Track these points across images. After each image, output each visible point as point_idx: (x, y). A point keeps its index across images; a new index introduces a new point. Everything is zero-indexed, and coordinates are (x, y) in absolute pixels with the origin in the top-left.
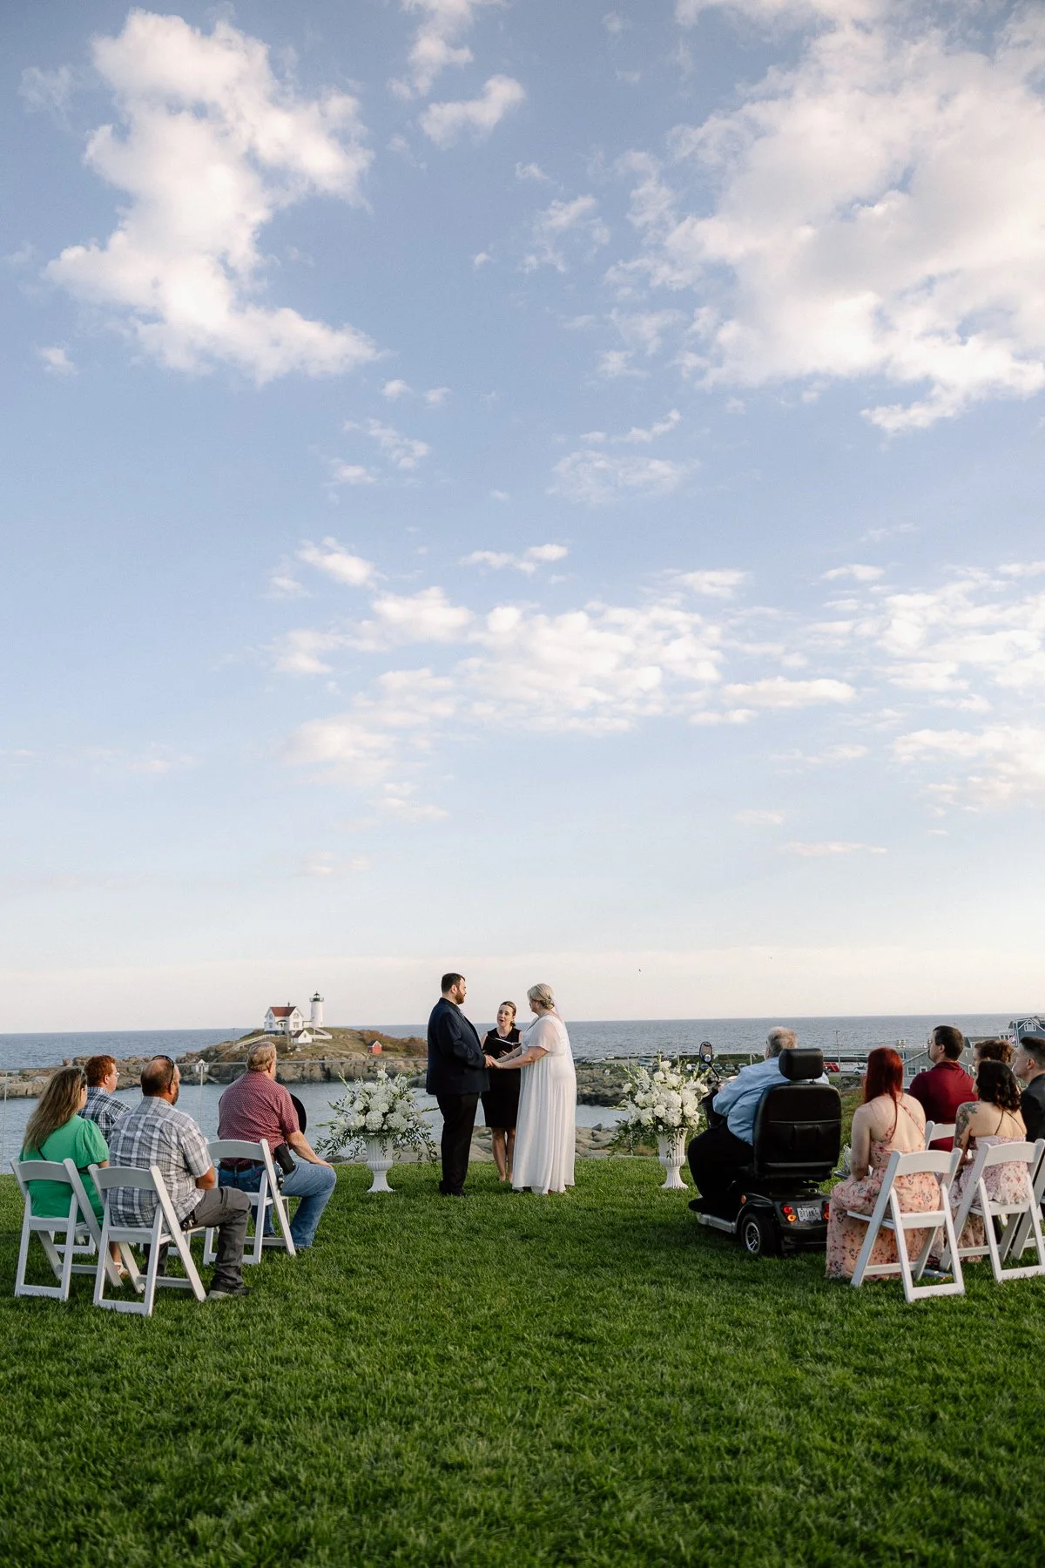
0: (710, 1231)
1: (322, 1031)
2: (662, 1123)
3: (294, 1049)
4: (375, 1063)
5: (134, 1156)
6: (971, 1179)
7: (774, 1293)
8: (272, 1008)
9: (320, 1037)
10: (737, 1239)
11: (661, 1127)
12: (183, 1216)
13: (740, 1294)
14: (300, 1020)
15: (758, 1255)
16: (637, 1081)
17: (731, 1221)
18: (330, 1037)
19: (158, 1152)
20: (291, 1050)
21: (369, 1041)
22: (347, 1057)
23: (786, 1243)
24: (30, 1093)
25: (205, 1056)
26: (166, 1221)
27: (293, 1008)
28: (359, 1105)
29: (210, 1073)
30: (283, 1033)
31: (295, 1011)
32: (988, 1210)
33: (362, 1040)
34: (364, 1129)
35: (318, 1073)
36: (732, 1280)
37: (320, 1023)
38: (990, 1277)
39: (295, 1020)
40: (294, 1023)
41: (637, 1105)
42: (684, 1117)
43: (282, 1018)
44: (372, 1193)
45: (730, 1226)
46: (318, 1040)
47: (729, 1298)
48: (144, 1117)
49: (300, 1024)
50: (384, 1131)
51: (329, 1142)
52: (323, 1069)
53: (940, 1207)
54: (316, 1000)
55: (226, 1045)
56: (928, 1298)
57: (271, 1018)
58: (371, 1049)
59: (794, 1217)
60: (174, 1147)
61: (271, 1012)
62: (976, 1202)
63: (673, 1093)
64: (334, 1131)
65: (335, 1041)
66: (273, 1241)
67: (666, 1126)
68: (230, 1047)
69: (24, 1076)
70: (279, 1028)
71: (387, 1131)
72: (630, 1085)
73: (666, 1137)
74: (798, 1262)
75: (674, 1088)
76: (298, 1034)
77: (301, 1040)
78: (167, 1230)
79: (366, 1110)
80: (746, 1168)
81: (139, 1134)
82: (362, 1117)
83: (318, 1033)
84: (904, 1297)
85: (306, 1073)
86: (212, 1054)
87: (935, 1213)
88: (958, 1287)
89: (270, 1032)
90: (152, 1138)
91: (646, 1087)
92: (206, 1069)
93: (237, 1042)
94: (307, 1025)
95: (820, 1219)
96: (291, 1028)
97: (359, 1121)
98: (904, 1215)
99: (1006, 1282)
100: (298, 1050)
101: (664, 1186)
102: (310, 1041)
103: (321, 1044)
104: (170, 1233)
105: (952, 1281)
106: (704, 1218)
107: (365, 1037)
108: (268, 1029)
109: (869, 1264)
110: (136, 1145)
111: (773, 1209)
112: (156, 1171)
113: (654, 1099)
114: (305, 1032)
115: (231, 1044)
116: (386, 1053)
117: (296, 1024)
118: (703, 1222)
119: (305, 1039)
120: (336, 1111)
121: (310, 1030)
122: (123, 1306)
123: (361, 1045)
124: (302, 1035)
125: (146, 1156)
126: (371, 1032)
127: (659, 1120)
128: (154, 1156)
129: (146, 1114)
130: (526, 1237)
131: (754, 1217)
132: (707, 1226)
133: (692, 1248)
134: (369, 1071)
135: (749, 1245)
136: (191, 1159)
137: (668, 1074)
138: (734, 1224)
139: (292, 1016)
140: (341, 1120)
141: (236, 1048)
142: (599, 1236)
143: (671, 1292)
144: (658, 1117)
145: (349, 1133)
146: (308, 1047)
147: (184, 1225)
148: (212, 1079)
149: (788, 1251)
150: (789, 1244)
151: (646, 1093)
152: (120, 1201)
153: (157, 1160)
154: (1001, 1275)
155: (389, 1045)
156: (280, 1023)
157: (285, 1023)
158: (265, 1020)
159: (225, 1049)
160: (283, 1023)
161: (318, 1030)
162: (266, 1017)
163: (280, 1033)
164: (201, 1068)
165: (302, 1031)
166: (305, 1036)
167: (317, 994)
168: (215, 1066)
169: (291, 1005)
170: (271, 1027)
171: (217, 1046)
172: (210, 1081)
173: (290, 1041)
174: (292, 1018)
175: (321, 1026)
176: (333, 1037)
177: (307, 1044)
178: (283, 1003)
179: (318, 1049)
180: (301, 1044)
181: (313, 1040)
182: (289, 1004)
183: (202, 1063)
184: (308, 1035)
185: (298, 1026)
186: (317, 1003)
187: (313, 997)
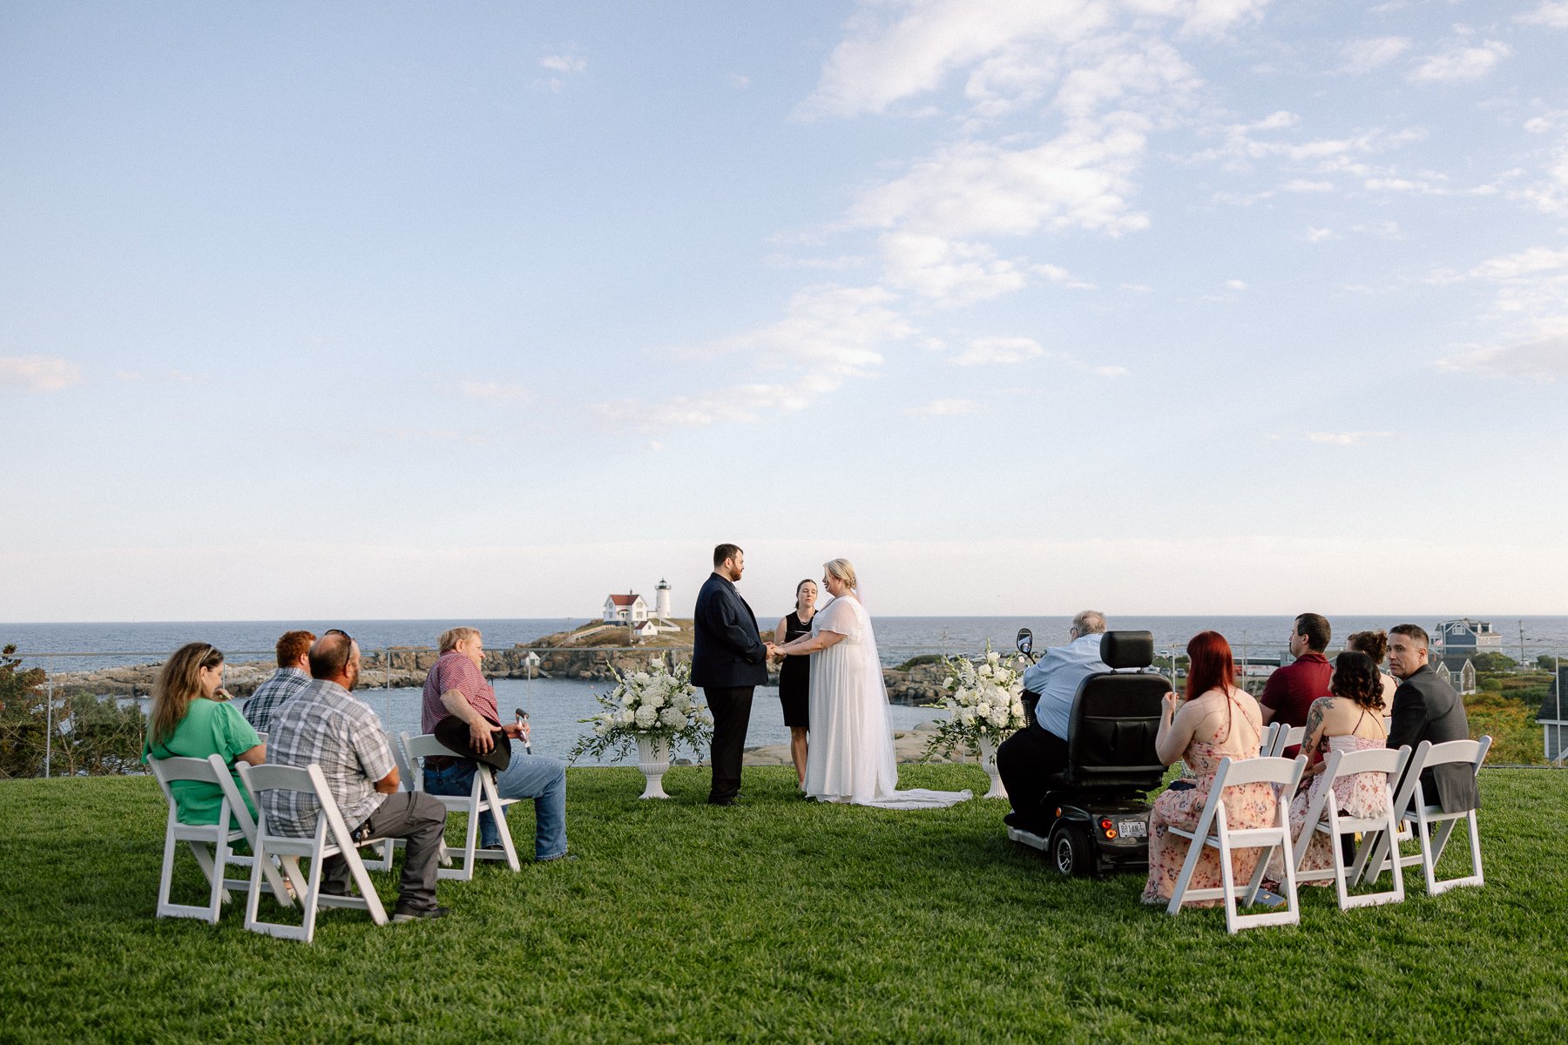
0: (1022, 848)
1: (669, 623)
2: (985, 724)
3: (637, 642)
5: (293, 751)
6: (1320, 789)
7: (1073, 921)
8: (613, 597)
9: (666, 629)
10: (1047, 858)
11: (983, 728)
12: (355, 824)
13: (1031, 922)
14: (644, 610)
15: (1069, 877)
16: (960, 676)
17: (1043, 836)
18: (678, 629)
19: (323, 750)
20: (633, 643)
23: (1104, 863)
25: (536, 646)
26: (331, 831)
27: (636, 596)
28: (628, 699)
29: (541, 667)
30: (625, 624)
31: (638, 600)
32: (1338, 827)
34: (634, 726)
36: (1027, 905)
37: (667, 612)
38: (1333, 905)
39: (640, 610)
40: (637, 612)
41: (958, 703)
42: (1011, 717)
43: (624, 607)
44: (642, 800)
45: (1042, 842)
46: (664, 633)
47: (1017, 927)
48: (309, 704)
49: (645, 614)
50: (657, 729)
51: (593, 741)
53: (1277, 822)
54: (662, 587)
55: (561, 636)
56: (1254, 929)
57: (611, 607)
59: (1114, 832)
60: (343, 745)
61: (611, 601)
62: (1324, 818)
63: (1001, 689)
64: (599, 728)
66: (492, 854)
67: (989, 727)
68: (564, 638)
70: (620, 618)
71: (661, 728)
72: (951, 679)
73: (989, 739)
74: (1113, 884)
75: (1002, 684)
76: (642, 624)
77: (645, 631)
78: (332, 840)
79: (637, 704)
80: (1061, 774)
81: (301, 724)
82: (631, 712)
83: (664, 624)
84: (1225, 928)
86: (545, 646)
87: (1267, 829)
88: (1292, 916)
89: (610, 623)
90: (316, 732)
91: (970, 682)
92: (537, 663)
93: (572, 633)
94: (652, 615)
95: (1145, 835)
96: (635, 618)
97: (627, 717)
98: (1233, 832)
99: (1351, 911)
100: (642, 643)
101: (986, 796)
102: (656, 633)
103: (668, 637)
104: (337, 844)
105: (1285, 908)
106: (1015, 834)
108: (607, 619)
109: (1189, 889)
110: (296, 739)
111: (1090, 824)
112: (315, 771)
113: (978, 695)
114: (650, 623)
115: (566, 635)
117: (640, 614)
118: (1014, 838)
119: (650, 631)
120: (603, 705)
121: (656, 622)
122: (280, 930)
124: (646, 627)
125: (308, 753)
127: (982, 721)
128: (317, 754)
129: (312, 701)
130: (803, 852)
131: (1067, 833)
132: (1018, 843)
133: (994, 867)
135: (1061, 865)
136: (366, 760)
137: (996, 667)
138: (1046, 840)
139: (634, 605)
140: (608, 717)
141: (572, 640)
142: (890, 852)
143: (950, 920)
144: (981, 717)
145: (618, 731)
146: (653, 640)
147: (355, 835)
148: (544, 673)
149: (1104, 872)
150: (1107, 863)
151: (970, 688)
152: (274, 805)
153: (320, 759)
154: (1346, 902)
156: (621, 613)
157: (628, 612)
158: (604, 609)
159: (559, 640)
160: (625, 613)
161: (665, 621)
162: (605, 606)
163: (621, 624)
164: (532, 661)
165: (646, 622)
166: (650, 628)
167: (663, 581)
168: (547, 660)
169: (634, 594)
170: (611, 617)
171: (550, 637)
172: (541, 676)
173: (632, 632)
174: (635, 608)
175: (669, 617)
176: (682, 630)
177: (652, 636)
178: (624, 591)
179: (666, 641)
180: (644, 636)
181: (659, 632)
182: (631, 592)
183: (533, 655)
184: (652, 626)
185: (641, 617)
186: (663, 590)
187: (658, 585)
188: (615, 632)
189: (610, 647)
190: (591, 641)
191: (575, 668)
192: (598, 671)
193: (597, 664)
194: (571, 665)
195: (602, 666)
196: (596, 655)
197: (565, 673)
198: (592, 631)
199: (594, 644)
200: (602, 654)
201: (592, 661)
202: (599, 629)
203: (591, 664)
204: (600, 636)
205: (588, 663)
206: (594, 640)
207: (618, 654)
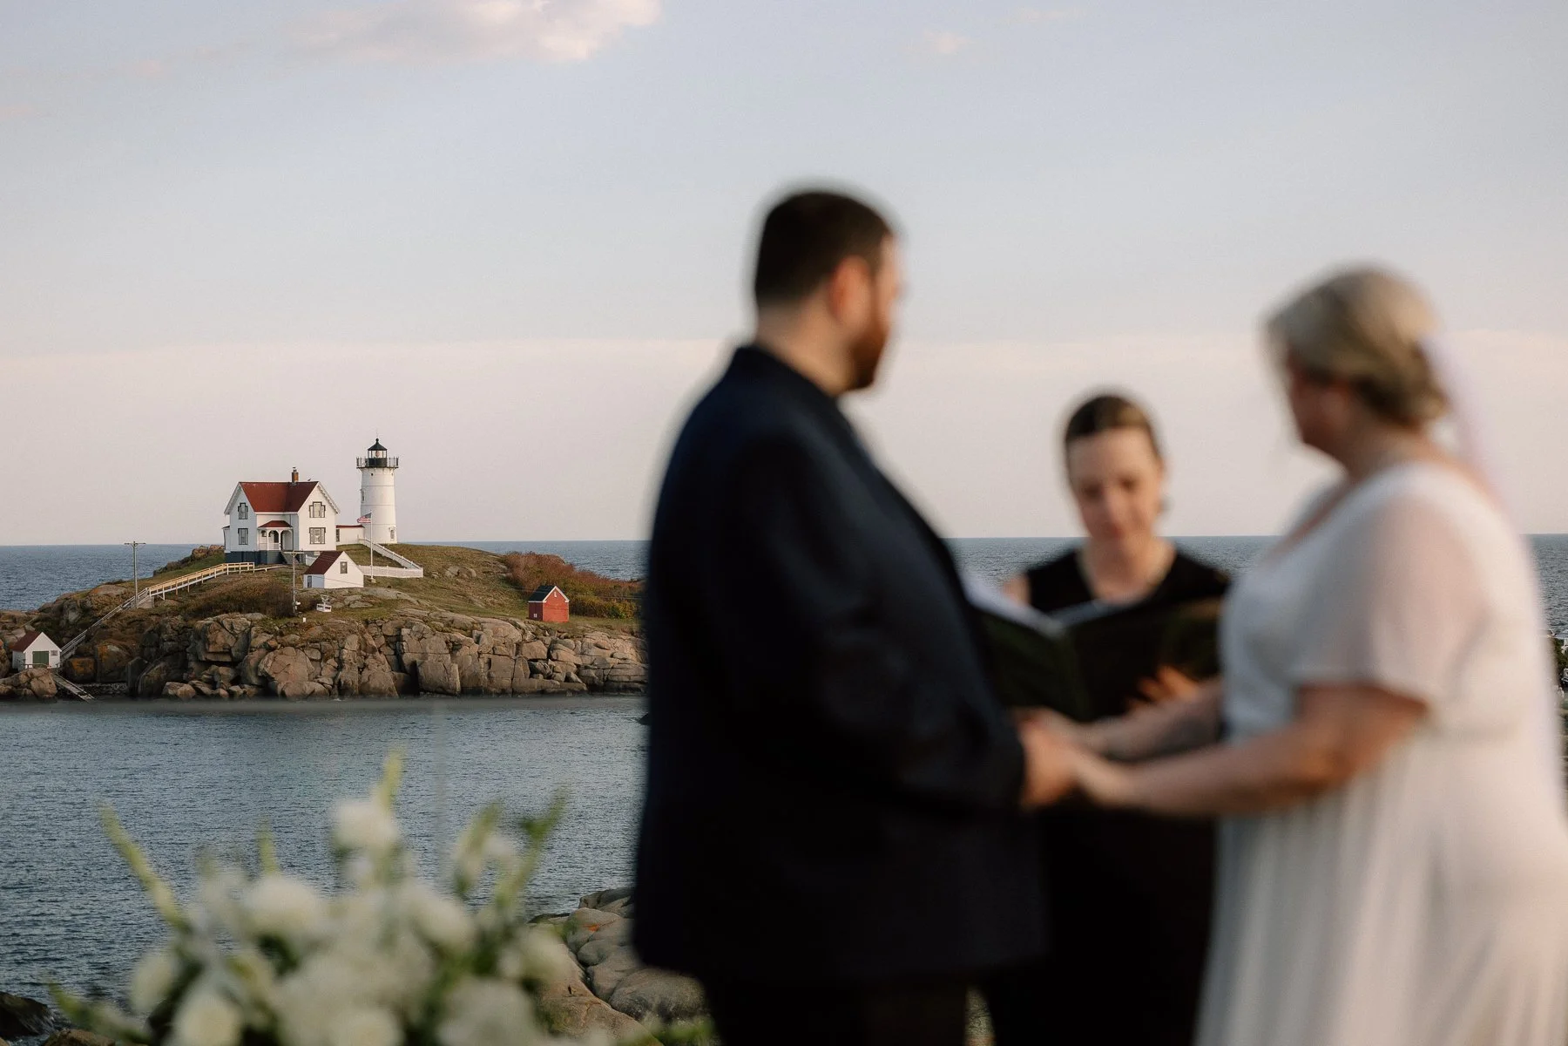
1: (393, 556)
3: (311, 605)
4: (550, 649)
8: (247, 487)
9: (388, 572)
14: (329, 522)
18: (418, 572)
20: (302, 610)
21: (533, 585)
22: (468, 630)
25: (52, 622)
27: (308, 487)
29: (65, 672)
30: (281, 559)
31: (314, 496)
33: (514, 582)
35: (382, 674)
37: (389, 528)
39: (315, 523)
40: (311, 528)
43: (276, 516)
46: (381, 582)
49: (330, 536)
52: (398, 665)
54: (375, 463)
55: (116, 591)
57: (243, 515)
58: (538, 609)
61: (243, 498)
65: (430, 584)
68: (124, 597)
70: (267, 544)
76: (324, 561)
77: (333, 579)
83: (380, 560)
85: (349, 676)
86: (72, 616)
89: (241, 556)
92: (54, 661)
93: (144, 584)
94: (350, 537)
96: (304, 543)
100: (324, 608)
102: (360, 584)
103: (392, 594)
107: (522, 574)
108: (234, 546)
114: (344, 557)
115: (128, 589)
116: (582, 623)
117: (317, 533)
119: (345, 577)
121: (360, 553)
124: (335, 567)
126: (539, 559)
134: (534, 672)
139: (304, 511)
141: (144, 601)
146: (356, 601)
148: (73, 689)
155: (592, 599)
156: (269, 530)
157: (283, 530)
158: (227, 521)
159: (109, 602)
160: (280, 530)
161: (387, 554)
162: (228, 512)
163: (270, 559)
164: (41, 657)
165: (334, 555)
166: (344, 570)
167: (377, 447)
168: (79, 654)
169: (300, 480)
170: (243, 541)
171: (87, 595)
172: (63, 694)
173: (300, 582)
174: (304, 519)
175: (389, 541)
176: (427, 574)
177: (351, 591)
179: (387, 605)
180: (331, 592)
181: (367, 580)
182: (294, 475)
183: (43, 643)
184: (351, 565)
185: (322, 541)
186: (378, 471)
187: (365, 455)
188: (254, 581)
189: (242, 620)
190: (192, 604)
191: (154, 672)
192: (212, 683)
193: (208, 663)
194: (141, 667)
195: (222, 670)
196: (206, 641)
197: (125, 687)
198: (196, 577)
199: (202, 612)
200: (220, 640)
201: (196, 655)
202: (214, 571)
203: (192, 664)
204: (218, 590)
205: (186, 661)
206: (200, 599)
207: (263, 639)
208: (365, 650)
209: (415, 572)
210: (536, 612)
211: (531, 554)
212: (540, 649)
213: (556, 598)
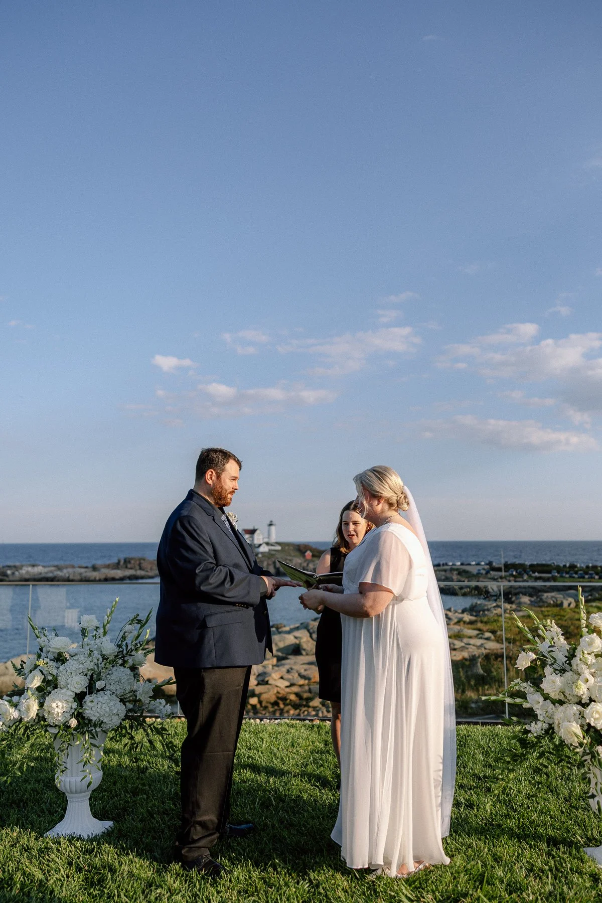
1: (275, 544)
9: (273, 548)
14: (261, 537)
16: (543, 647)
21: (304, 550)
22: (290, 560)
24: (97, 578)
27: (257, 530)
31: (258, 532)
33: (299, 550)
37: (273, 539)
39: (258, 537)
41: (546, 697)
43: (251, 535)
46: (271, 550)
49: (261, 540)
54: (271, 525)
65: (282, 550)
69: (94, 568)
76: (260, 545)
77: (262, 549)
83: (272, 545)
94: (266, 540)
96: (256, 541)
100: (260, 556)
102: (267, 550)
103: (273, 553)
107: (302, 549)
113: (582, 690)
114: (264, 545)
116: (314, 558)
117: (258, 539)
119: (264, 549)
121: (267, 544)
123: (298, 554)
124: (262, 547)
146: (267, 554)
155: (317, 554)
157: (252, 538)
161: (273, 544)
165: (262, 544)
166: (264, 547)
167: (271, 522)
169: (256, 528)
174: (256, 535)
175: (274, 541)
176: (282, 548)
177: (265, 552)
178: (251, 527)
179: (273, 555)
180: (262, 553)
181: (269, 549)
182: (254, 527)
184: (266, 546)
185: (259, 541)
187: (269, 523)
208: (268, 565)
209: (279, 548)
210: (304, 556)
211: (304, 545)
212: (305, 564)
213: (309, 554)
